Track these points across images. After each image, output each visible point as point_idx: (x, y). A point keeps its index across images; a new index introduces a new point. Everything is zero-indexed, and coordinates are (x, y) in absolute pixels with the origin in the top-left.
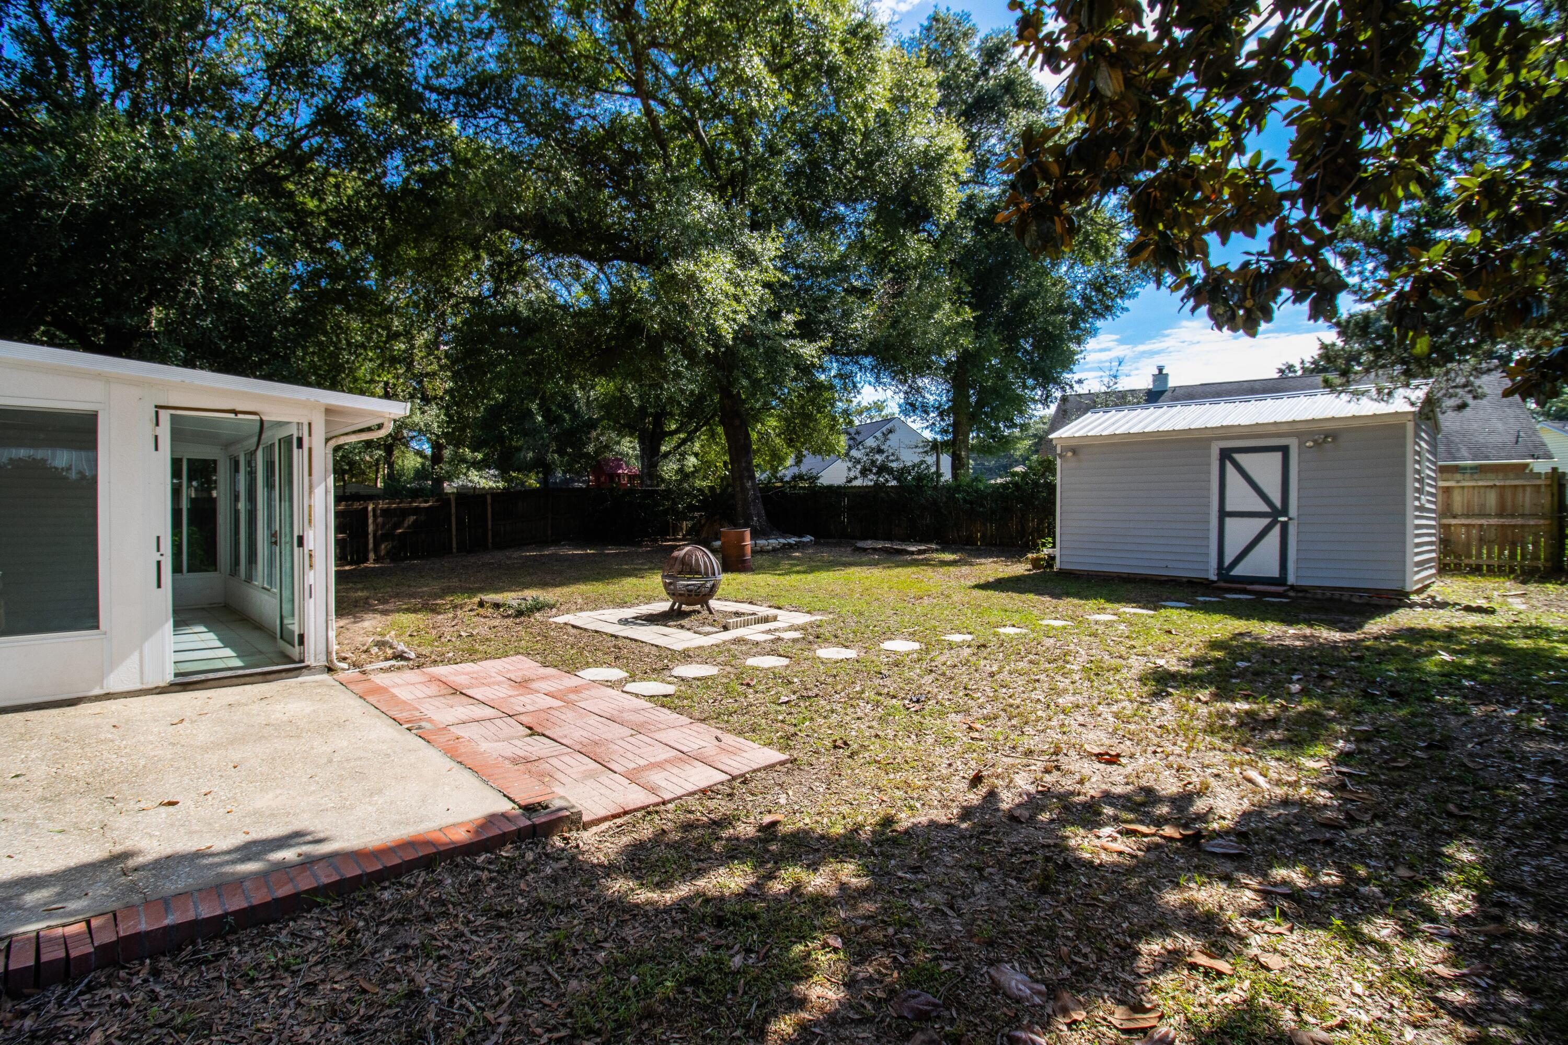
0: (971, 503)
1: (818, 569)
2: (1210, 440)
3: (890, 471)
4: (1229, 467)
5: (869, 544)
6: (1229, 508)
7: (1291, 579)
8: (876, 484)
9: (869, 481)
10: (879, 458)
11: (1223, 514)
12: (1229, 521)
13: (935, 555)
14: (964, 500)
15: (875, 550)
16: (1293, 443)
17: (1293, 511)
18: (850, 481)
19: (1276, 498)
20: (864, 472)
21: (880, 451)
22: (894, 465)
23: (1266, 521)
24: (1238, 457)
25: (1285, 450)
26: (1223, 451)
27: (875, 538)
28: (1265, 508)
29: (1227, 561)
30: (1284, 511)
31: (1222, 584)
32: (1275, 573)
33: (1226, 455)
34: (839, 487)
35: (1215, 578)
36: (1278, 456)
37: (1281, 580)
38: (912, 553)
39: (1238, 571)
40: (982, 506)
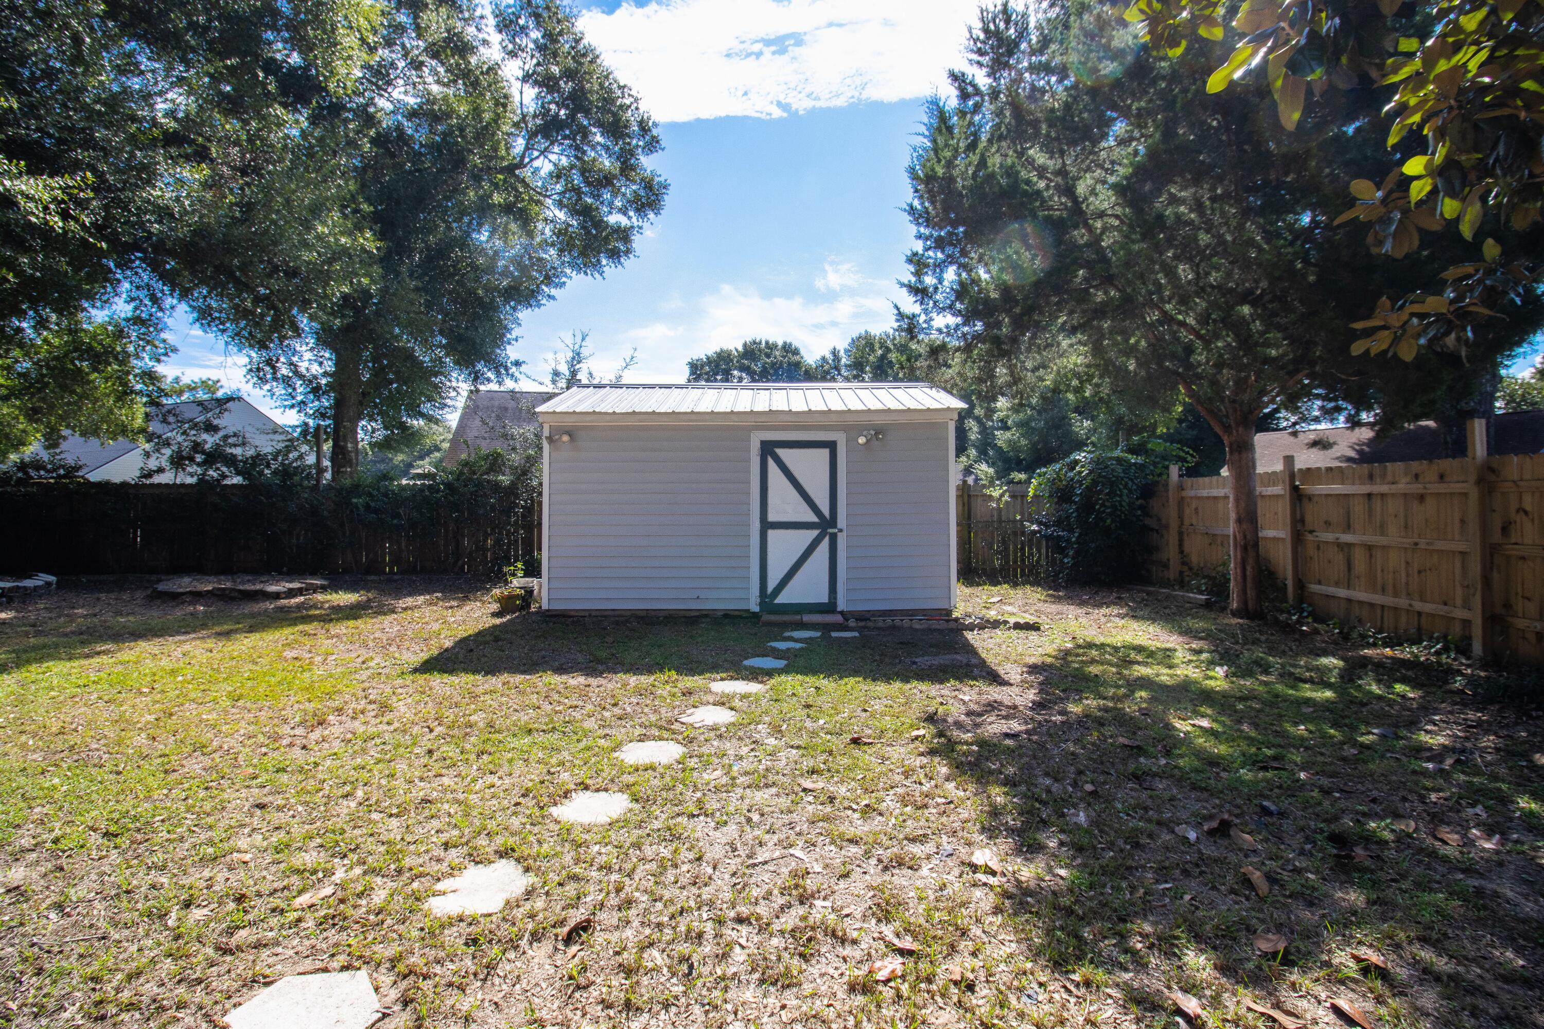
0: (376, 511)
1: (42, 654)
2: (749, 430)
3: (231, 461)
4: (771, 464)
5: (185, 584)
6: (772, 517)
7: (841, 605)
8: (202, 481)
9: (188, 477)
10: (210, 440)
11: (766, 525)
12: (771, 534)
13: (320, 597)
14: (367, 507)
15: (198, 596)
16: (840, 438)
17: (842, 522)
18: (149, 475)
19: (825, 508)
20: (178, 461)
21: (210, 428)
22: (238, 451)
23: (815, 533)
24: (781, 452)
25: (832, 446)
26: (763, 443)
27: (199, 569)
28: (812, 518)
29: (771, 586)
30: (833, 521)
31: (766, 617)
32: (825, 599)
33: (768, 449)
34: (124, 485)
35: (755, 608)
36: (826, 452)
37: (829, 607)
38: (277, 596)
39: (781, 599)
40: (398, 516)
